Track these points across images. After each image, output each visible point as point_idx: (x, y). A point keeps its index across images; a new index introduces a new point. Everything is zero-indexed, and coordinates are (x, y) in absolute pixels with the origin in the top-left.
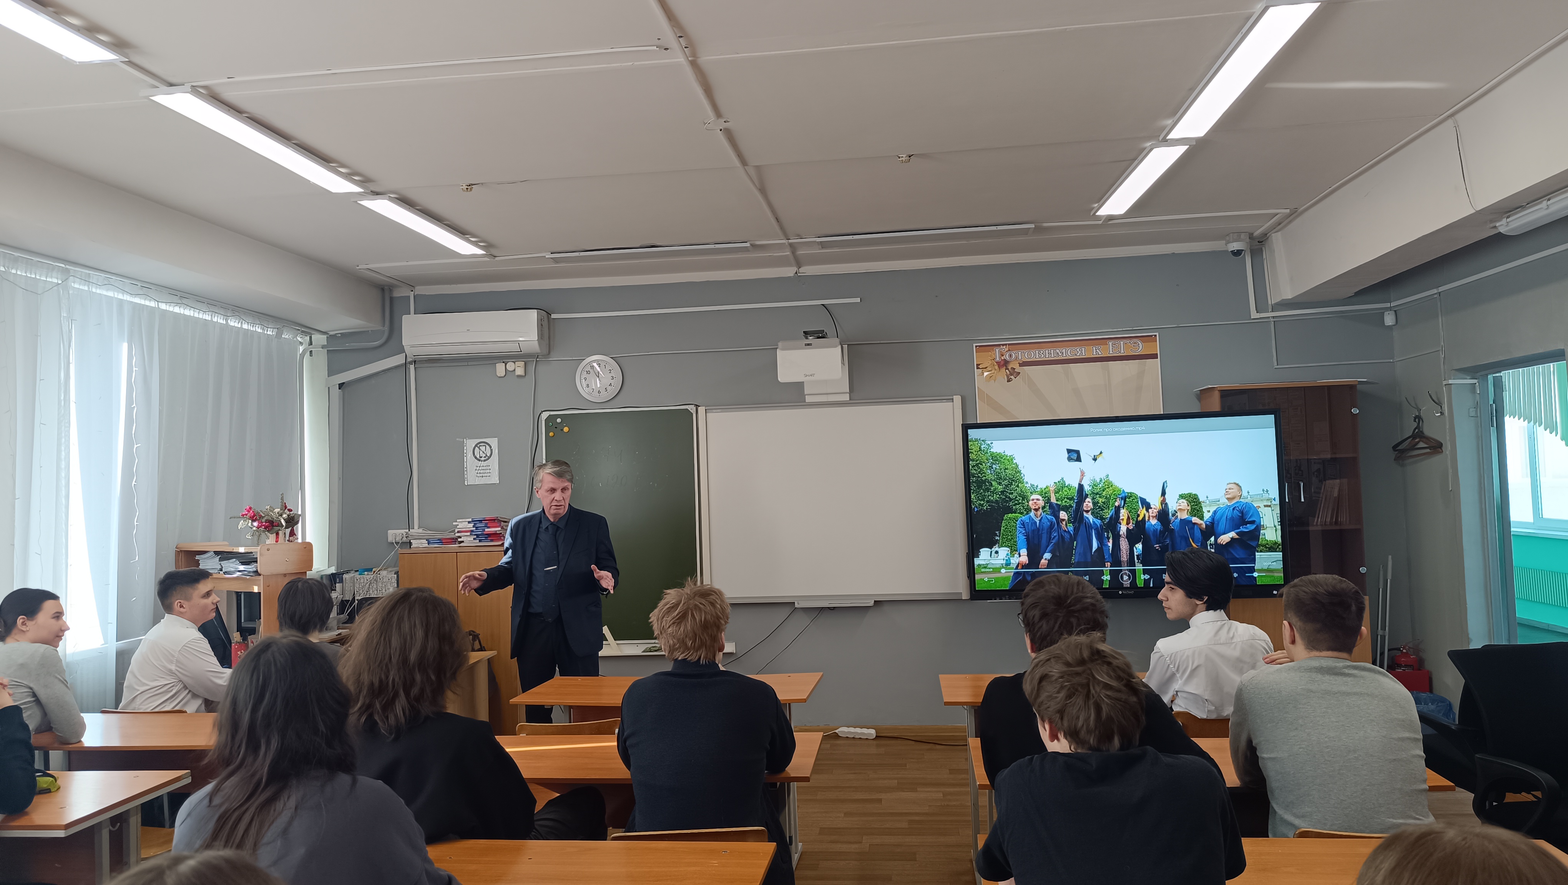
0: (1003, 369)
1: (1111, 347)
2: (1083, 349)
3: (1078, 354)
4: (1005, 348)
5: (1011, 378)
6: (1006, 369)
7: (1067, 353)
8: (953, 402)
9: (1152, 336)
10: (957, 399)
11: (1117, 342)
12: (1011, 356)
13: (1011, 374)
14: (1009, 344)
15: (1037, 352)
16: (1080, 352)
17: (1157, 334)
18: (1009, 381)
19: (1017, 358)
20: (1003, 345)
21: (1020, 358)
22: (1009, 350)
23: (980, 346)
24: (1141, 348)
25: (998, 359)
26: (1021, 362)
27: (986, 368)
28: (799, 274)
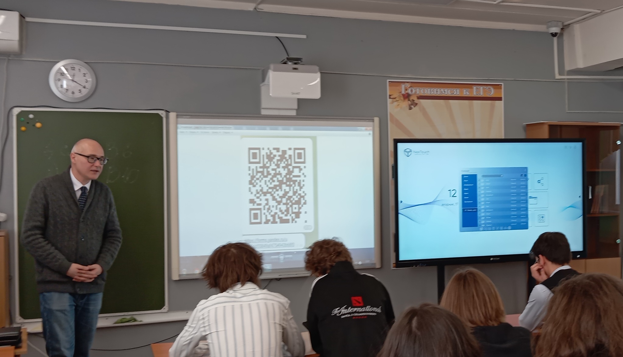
0: (407, 100)
1: (475, 90)
2: (458, 90)
3: (454, 94)
4: (408, 85)
5: (411, 107)
7: (447, 92)
8: (373, 122)
9: (499, 85)
10: (376, 120)
11: (478, 87)
12: (412, 91)
13: (412, 104)
14: (411, 82)
15: (429, 89)
16: (455, 92)
17: (503, 84)
18: (410, 109)
19: (416, 92)
20: (407, 82)
21: (418, 93)
22: (411, 87)
23: (391, 82)
24: (492, 93)
25: (403, 92)
26: (418, 96)
27: (395, 98)
28: (258, 10)
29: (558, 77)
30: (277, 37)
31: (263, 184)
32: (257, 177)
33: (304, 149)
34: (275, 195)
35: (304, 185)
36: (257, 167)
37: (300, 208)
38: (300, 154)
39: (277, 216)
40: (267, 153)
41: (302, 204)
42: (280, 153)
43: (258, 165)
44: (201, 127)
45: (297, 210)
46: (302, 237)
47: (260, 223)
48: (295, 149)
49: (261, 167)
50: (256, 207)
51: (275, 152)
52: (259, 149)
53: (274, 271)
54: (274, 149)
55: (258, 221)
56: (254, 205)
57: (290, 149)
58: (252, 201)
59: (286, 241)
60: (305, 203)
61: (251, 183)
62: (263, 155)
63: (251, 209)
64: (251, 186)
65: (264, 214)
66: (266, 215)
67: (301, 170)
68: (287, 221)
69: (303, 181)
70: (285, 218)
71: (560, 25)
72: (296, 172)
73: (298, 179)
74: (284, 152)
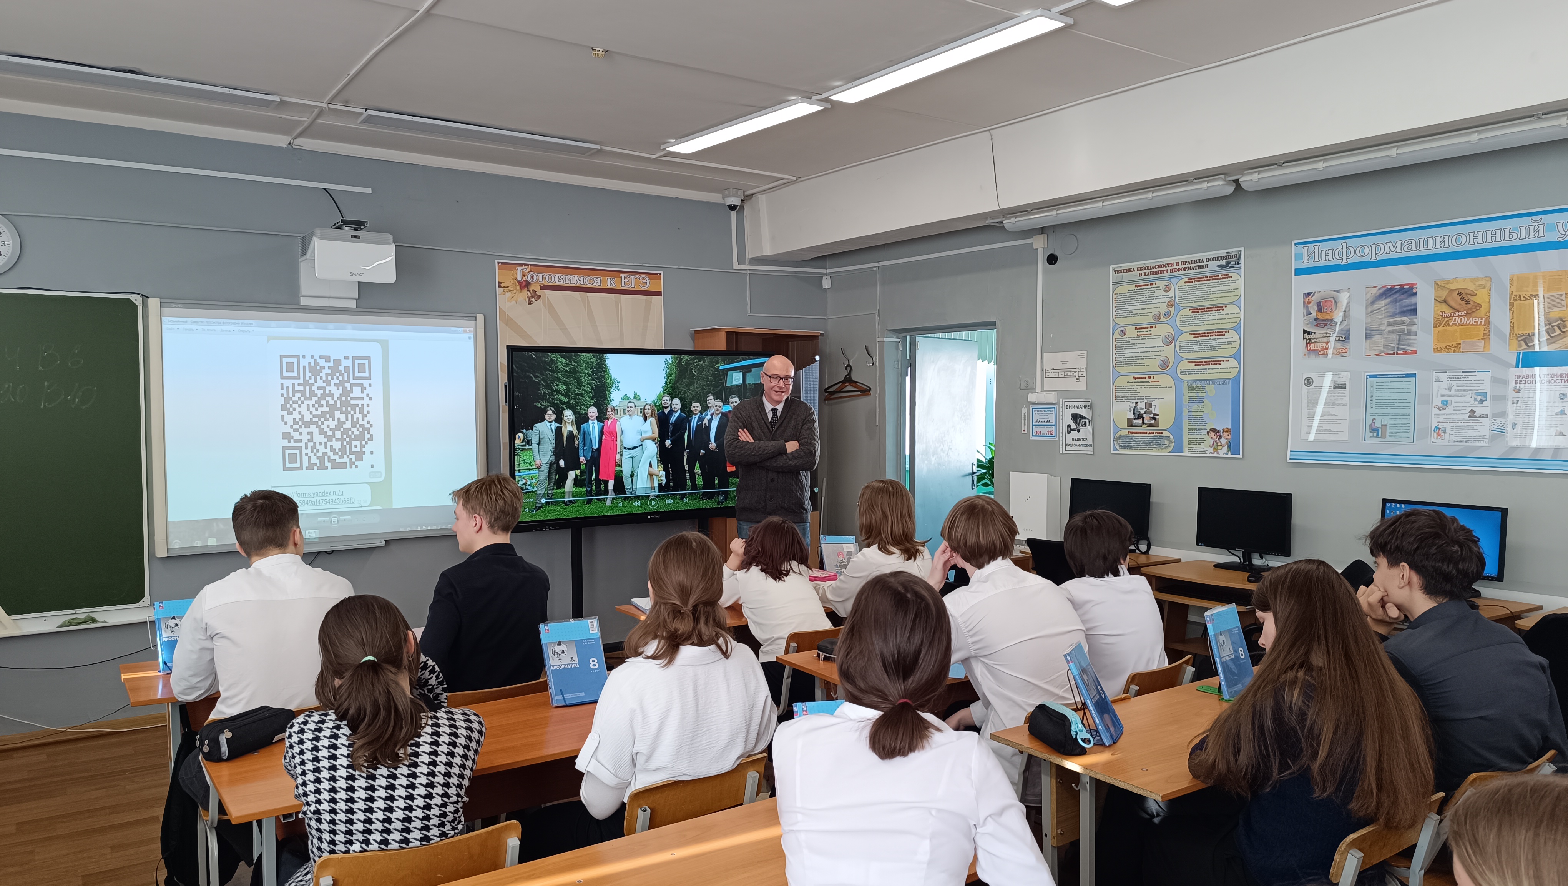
0: (525, 290)
1: (623, 281)
2: (599, 279)
3: (595, 284)
4: (527, 269)
5: (532, 301)
6: (527, 291)
7: (584, 281)
8: (476, 320)
9: (657, 274)
10: (480, 317)
11: (628, 275)
12: (532, 277)
13: (533, 297)
14: (531, 265)
15: (557, 276)
16: (596, 282)
17: (662, 273)
18: (530, 304)
19: (538, 280)
20: (525, 265)
21: (541, 281)
22: (531, 271)
23: (502, 263)
24: (648, 284)
25: (520, 279)
26: (542, 285)
27: (508, 287)
28: (294, 147)
29: (736, 266)
30: (325, 189)
31: (305, 411)
32: (294, 399)
33: (369, 358)
34: (322, 426)
35: (368, 412)
36: (293, 384)
37: (362, 446)
38: (363, 365)
39: (326, 457)
40: (310, 363)
41: (366, 440)
42: (331, 364)
43: (296, 382)
44: (202, 322)
45: (358, 449)
46: (368, 489)
47: (301, 468)
48: (354, 358)
49: (299, 385)
50: (292, 444)
51: (322, 362)
52: (297, 357)
53: (322, 540)
54: (321, 357)
55: (298, 465)
56: (289, 442)
57: (346, 358)
58: (286, 436)
59: (342, 495)
60: (371, 439)
61: (284, 408)
62: (304, 367)
63: (285, 448)
64: (285, 413)
65: (307, 454)
66: (310, 457)
67: (363, 389)
68: (343, 466)
69: (368, 406)
70: (338, 460)
71: (740, 193)
72: (357, 392)
73: (360, 403)
74: (338, 362)
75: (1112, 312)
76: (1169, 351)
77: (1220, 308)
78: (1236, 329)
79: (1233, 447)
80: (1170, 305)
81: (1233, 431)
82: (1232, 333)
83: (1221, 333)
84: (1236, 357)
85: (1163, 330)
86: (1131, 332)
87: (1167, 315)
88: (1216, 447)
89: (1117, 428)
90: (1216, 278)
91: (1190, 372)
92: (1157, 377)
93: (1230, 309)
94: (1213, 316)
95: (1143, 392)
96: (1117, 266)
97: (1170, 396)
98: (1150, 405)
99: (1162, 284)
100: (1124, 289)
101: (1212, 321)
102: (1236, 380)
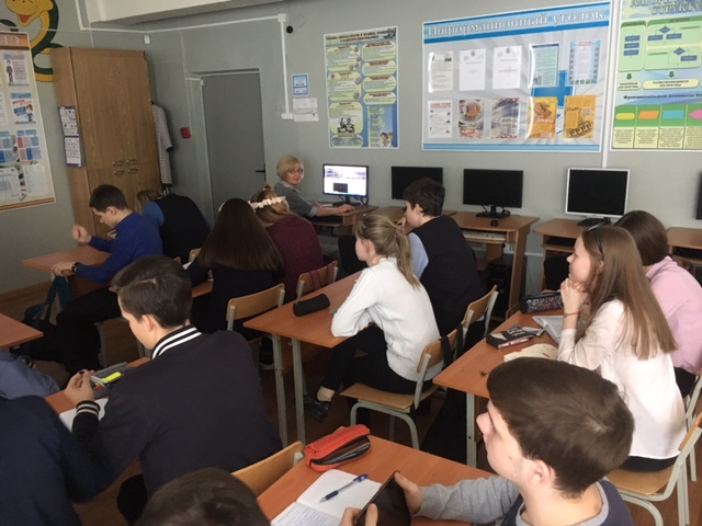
75: (326, 64)
76: (358, 88)
77: (385, 62)
78: (395, 75)
79: (395, 144)
80: (359, 59)
81: (394, 134)
82: (392, 78)
83: (386, 78)
84: (395, 91)
85: (355, 75)
86: (337, 76)
87: (357, 66)
88: (385, 143)
89: (332, 134)
90: (382, 44)
91: (370, 100)
92: (353, 103)
93: (391, 63)
94: (382, 67)
95: (346, 112)
96: (328, 35)
97: (360, 114)
98: (349, 120)
99: (353, 47)
100: (332, 50)
101: (382, 70)
102: (395, 105)
